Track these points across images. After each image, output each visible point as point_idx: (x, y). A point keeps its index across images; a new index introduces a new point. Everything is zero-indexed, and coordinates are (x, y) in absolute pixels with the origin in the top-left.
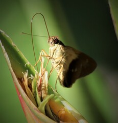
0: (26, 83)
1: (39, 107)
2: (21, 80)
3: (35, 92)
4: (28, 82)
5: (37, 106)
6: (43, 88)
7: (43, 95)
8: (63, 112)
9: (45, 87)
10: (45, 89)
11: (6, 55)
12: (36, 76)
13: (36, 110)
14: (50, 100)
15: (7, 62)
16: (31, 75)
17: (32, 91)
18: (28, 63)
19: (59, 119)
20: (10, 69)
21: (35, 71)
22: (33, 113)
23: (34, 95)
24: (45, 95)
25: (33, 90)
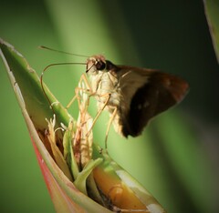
0: (52, 138)
1: (76, 182)
2: (43, 133)
3: (69, 155)
4: (56, 136)
5: (73, 179)
6: (83, 147)
7: (84, 160)
8: (119, 191)
9: (87, 145)
10: (87, 149)
11: (17, 88)
12: (70, 125)
13: (71, 186)
14: (95, 169)
15: (17, 100)
16: (62, 124)
17: (63, 153)
18: (56, 103)
19: (111, 202)
20: (23, 114)
21: (69, 117)
22: (65, 192)
23: (66, 159)
24: (87, 160)
25: (65, 151)
